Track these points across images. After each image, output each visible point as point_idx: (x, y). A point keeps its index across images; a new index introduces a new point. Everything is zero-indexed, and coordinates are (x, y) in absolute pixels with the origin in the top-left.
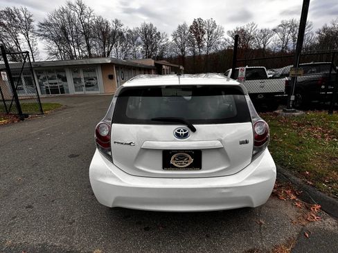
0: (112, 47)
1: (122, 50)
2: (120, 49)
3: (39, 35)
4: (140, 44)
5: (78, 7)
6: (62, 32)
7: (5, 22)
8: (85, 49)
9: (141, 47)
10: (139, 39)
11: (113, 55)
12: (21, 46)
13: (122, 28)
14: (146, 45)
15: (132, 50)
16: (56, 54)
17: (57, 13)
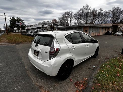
0: (97, 19)
1: (101, 20)
2: (100, 20)
3: (73, 18)
4: (110, 17)
5: (86, 7)
6: (80, 16)
7: (66, 15)
8: (86, 21)
9: (110, 18)
10: (110, 15)
11: (96, 23)
12: (69, 22)
13: (102, 11)
14: (114, 17)
15: (105, 20)
16: (76, 23)
17: (79, 10)
